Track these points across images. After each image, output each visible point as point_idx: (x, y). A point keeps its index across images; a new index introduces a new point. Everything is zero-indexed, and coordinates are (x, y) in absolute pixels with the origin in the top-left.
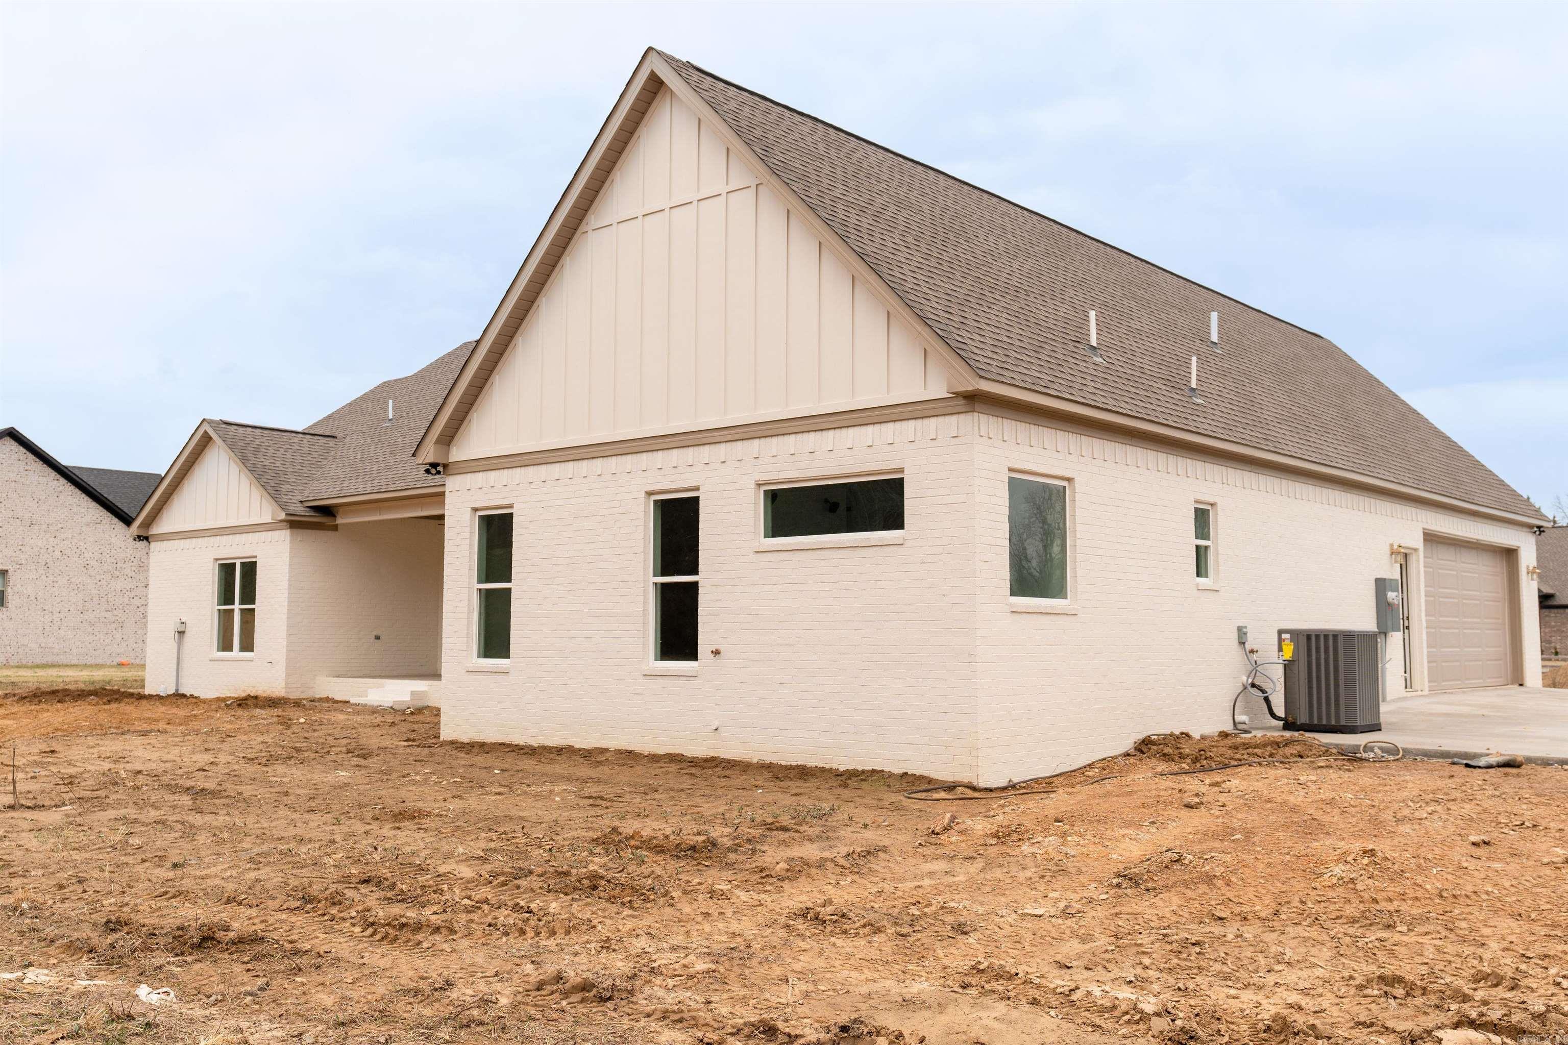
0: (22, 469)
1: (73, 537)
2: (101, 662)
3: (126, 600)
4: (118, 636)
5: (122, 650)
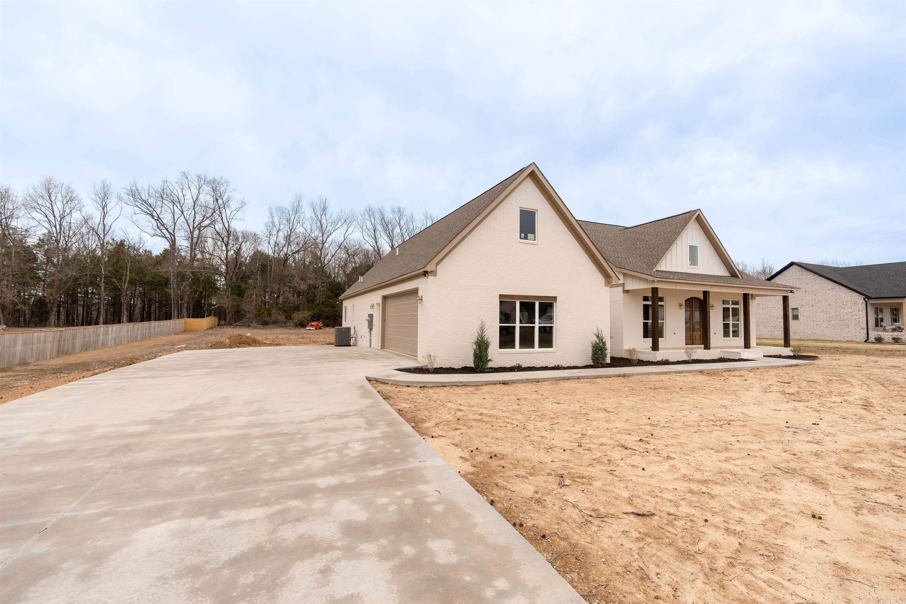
0: (800, 274)
1: (823, 295)
2: (839, 340)
3: (849, 316)
4: (847, 330)
5: (849, 336)
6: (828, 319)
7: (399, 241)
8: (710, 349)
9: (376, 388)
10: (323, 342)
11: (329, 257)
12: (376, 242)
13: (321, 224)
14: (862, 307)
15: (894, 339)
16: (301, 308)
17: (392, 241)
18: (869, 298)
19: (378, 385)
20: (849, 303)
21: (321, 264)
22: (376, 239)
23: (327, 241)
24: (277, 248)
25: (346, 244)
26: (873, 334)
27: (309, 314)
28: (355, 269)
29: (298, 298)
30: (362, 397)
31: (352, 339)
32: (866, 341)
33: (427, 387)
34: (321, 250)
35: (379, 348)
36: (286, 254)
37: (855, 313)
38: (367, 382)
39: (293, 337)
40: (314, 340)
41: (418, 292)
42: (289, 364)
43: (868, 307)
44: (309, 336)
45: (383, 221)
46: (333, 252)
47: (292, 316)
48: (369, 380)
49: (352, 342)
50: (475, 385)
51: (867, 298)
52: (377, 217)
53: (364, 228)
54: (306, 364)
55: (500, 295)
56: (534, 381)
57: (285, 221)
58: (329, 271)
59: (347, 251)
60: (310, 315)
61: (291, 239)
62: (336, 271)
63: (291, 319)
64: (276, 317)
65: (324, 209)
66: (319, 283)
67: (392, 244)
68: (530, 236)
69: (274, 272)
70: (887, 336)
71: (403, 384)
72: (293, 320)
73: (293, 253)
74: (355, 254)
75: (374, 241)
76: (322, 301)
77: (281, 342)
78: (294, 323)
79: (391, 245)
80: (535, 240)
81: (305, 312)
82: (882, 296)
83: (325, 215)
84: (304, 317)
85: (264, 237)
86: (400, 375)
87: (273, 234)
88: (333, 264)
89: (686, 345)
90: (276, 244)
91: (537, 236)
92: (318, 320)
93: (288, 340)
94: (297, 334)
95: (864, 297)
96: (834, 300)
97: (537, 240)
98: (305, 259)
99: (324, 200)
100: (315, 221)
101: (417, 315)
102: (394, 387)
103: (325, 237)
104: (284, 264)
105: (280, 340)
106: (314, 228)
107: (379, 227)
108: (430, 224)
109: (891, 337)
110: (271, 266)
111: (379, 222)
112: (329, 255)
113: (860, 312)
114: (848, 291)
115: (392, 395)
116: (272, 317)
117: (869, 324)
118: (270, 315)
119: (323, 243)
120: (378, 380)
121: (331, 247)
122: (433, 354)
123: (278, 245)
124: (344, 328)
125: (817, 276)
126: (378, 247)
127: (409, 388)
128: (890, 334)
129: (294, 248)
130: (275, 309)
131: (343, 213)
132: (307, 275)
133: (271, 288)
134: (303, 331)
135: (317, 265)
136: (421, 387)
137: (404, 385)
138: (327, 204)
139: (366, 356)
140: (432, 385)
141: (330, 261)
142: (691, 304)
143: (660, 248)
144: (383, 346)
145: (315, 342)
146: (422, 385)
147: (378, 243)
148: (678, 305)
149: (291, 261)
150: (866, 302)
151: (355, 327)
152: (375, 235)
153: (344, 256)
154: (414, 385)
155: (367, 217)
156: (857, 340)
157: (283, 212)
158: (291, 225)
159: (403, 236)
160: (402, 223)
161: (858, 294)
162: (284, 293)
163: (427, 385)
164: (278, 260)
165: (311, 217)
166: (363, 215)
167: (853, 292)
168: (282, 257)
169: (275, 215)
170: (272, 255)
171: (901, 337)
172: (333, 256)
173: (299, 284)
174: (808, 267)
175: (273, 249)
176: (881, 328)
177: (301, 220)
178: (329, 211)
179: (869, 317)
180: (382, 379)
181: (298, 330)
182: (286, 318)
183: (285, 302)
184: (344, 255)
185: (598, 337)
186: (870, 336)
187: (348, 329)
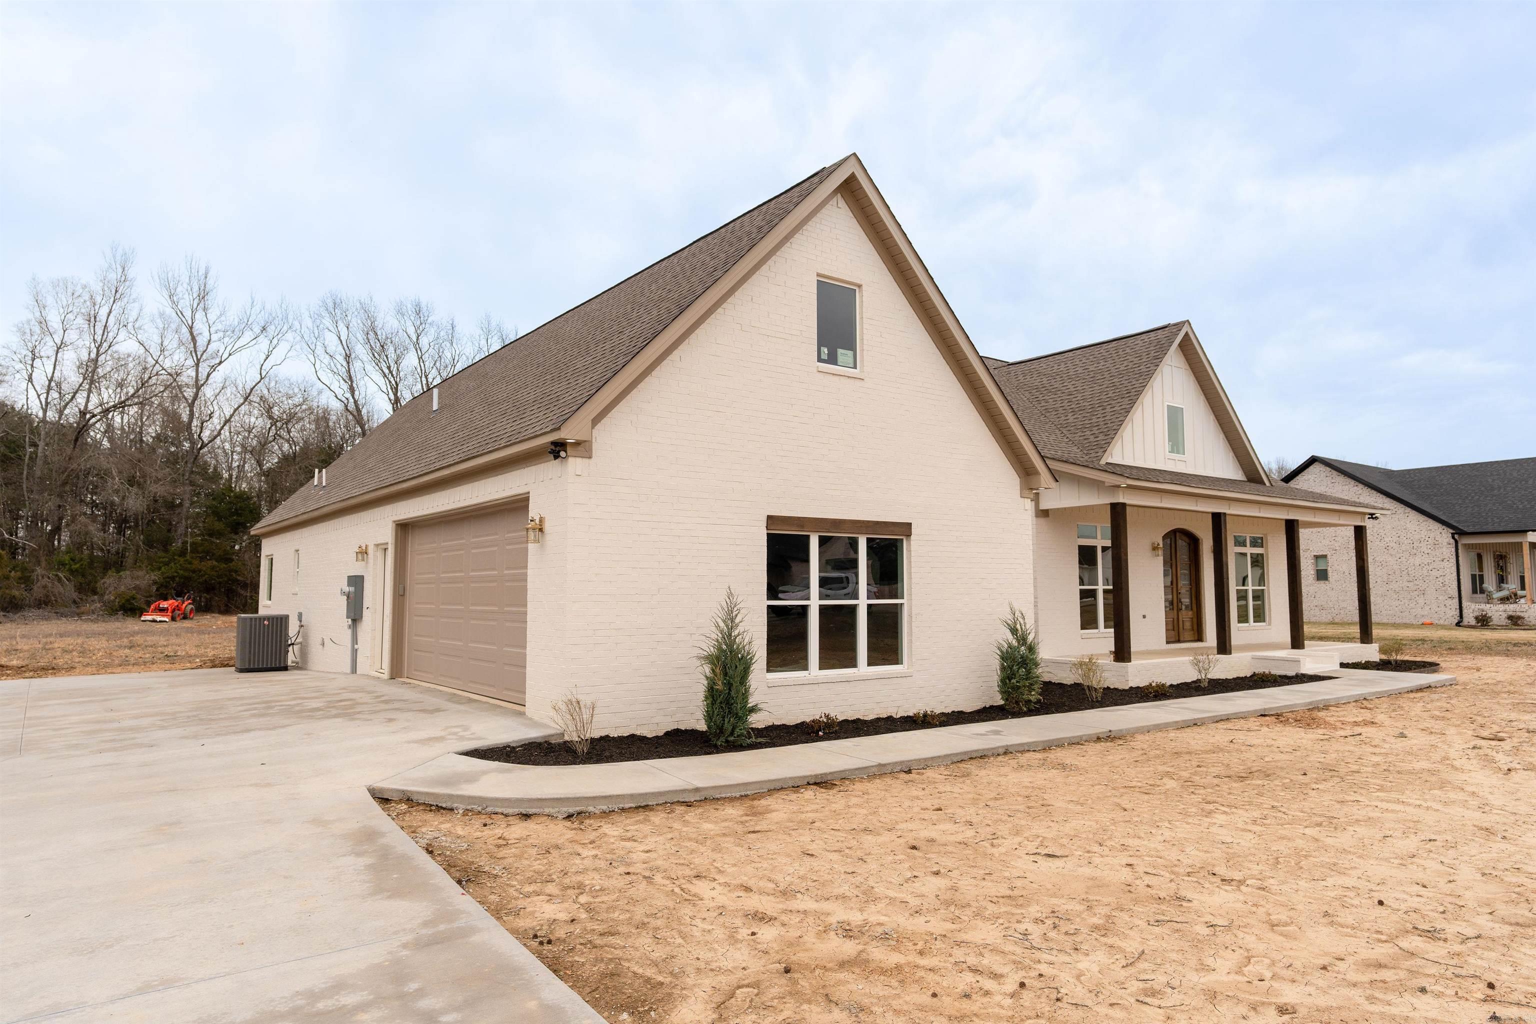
2: (1408, 622)
3: (1425, 572)
4: (1421, 601)
5: (1426, 613)
6: (1385, 579)
7: (414, 389)
8: (1230, 653)
9: (413, 832)
10: (196, 656)
11: (216, 422)
12: (352, 390)
13: (191, 334)
14: (1448, 551)
15: (1510, 618)
16: (129, 561)
17: (395, 390)
18: (1462, 533)
19: (416, 817)
20: (1423, 544)
21: (193, 443)
22: (352, 381)
23: (209, 382)
24: (54, 394)
25: (265, 392)
26: (1472, 609)
27: (153, 577)
28: (287, 460)
29: (119, 533)
30: (378, 890)
31: (290, 649)
32: (1458, 624)
33: (590, 815)
34: (191, 406)
35: (386, 676)
36: (83, 413)
37: (1435, 565)
38: (376, 808)
39: (99, 644)
40: (168, 651)
41: (527, 507)
42: (76, 746)
43: (1460, 551)
44: (151, 640)
45: (371, 334)
46: (228, 412)
47: (98, 585)
48: (383, 799)
49: (291, 658)
50: (738, 795)
51: (1458, 533)
52: (356, 323)
53: (320, 350)
54: (141, 746)
55: (769, 518)
56: (898, 768)
57: (80, 321)
58: (214, 462)
59: (269, 410)
60: (155, 583)
61: (100, 371)
62: (235, 464)
63: (95, 592)
64: (45, 587)
65: (203, 296)
66: (184, 490)
67: (395, 394)
68: (843, 355)
69: (46, 462)
70: (1498, 612)
71: (506, 811)
72: (102, 595)
73: (106, 411)
74: (291, 418)
75: (345, 387)
76: (193, 544)
77: (60, 662)
78: (104, 603)
79: (392, 397)
80: (855, 367)
81: (140, 573)
82: (1485, 529)
83: (205, 309)
84: (137, 588)
85: (14, 364)
86: (485, 773)
87: (42, 354)
88: (227, 446)
89: (1168, 643)
90: (53, 383)
91: (862, 356)
92: (180, 594)
93: (83, 652)
94: (110, 636)
95: (1452, 531)
96: (1395, 539)
97: (862, 366)
98: (141, 428)
99: (202, 272)
100: (173, 326)
101: (524, 578)
102: (477, 822)
103: (204, 369)
104: (76, 440)
105: (58, 654)
106: (171, 343)
107: (361, 351)
108: (496, 346)
109: (1504, 615)
110: (35, 445)
111: (360, 338)
112: (215, 420)
113: (1446, 564)
114: (1422, 518)
115: (484, 862)
116: (35, 588)
117: (1462, 588)
118: (26, 580)
119: (198, 387)
120: (415, 798)
121: (220, 398)
122: (586, 700)
123: (59, 385)
124: (268, 618)
125: (1361, 486)
126: (356, 402)
127: (531, 825)
128: (1501, 607)
129: (108, 395)
130: (43, 564)
131: (257, 308)
132: (148, 470)
133: (34, 506)
134: (131, 625)
135: (179, 445)
136: (569, 817)
137: (510, 811)
138: (210, 282)
139: (351, 707)
140: (604, 808)
141: (219, 434)
142: (1173, 545)
143: (1108, 409)
144: (396, 671)
145: (171, 660)
146: (571, 810)
147: (357, 393)
148: (1149, 547)
149: (96, 432)
150: (1456, 542)
151: (300, 616)
152: (349, 371)
153: (260, 422)
154: (547, 811)
155: (327, 322)
156: (1442, 622)
157: (76, 295)
158: (99, 332)
159: (426, 377)
160: (424, 341)
161: (1439, 525)
162: (74, 519)
163: (591, 809)
164: (58, 429)
165: (162, 315)
166: (316, 317)
167: (1430, 520)
168: (72, 420)
169: (50, 301)
170: (41, 414)
171: (1522, 615)
172: (227, 421)
173: (121, 494)
174: (1343, 467)
175: (43, 398)
176: (1482, 595)
177: (131, 320)
178: (215, 302)
179: (1461, 574)
180: (427, 794)
181: (118, 624)
182: (80, 589)
183: (79, 547)
184: (257, 420)
185: (1014, 631)
186: (1465, 611)
187: (281, 622)
